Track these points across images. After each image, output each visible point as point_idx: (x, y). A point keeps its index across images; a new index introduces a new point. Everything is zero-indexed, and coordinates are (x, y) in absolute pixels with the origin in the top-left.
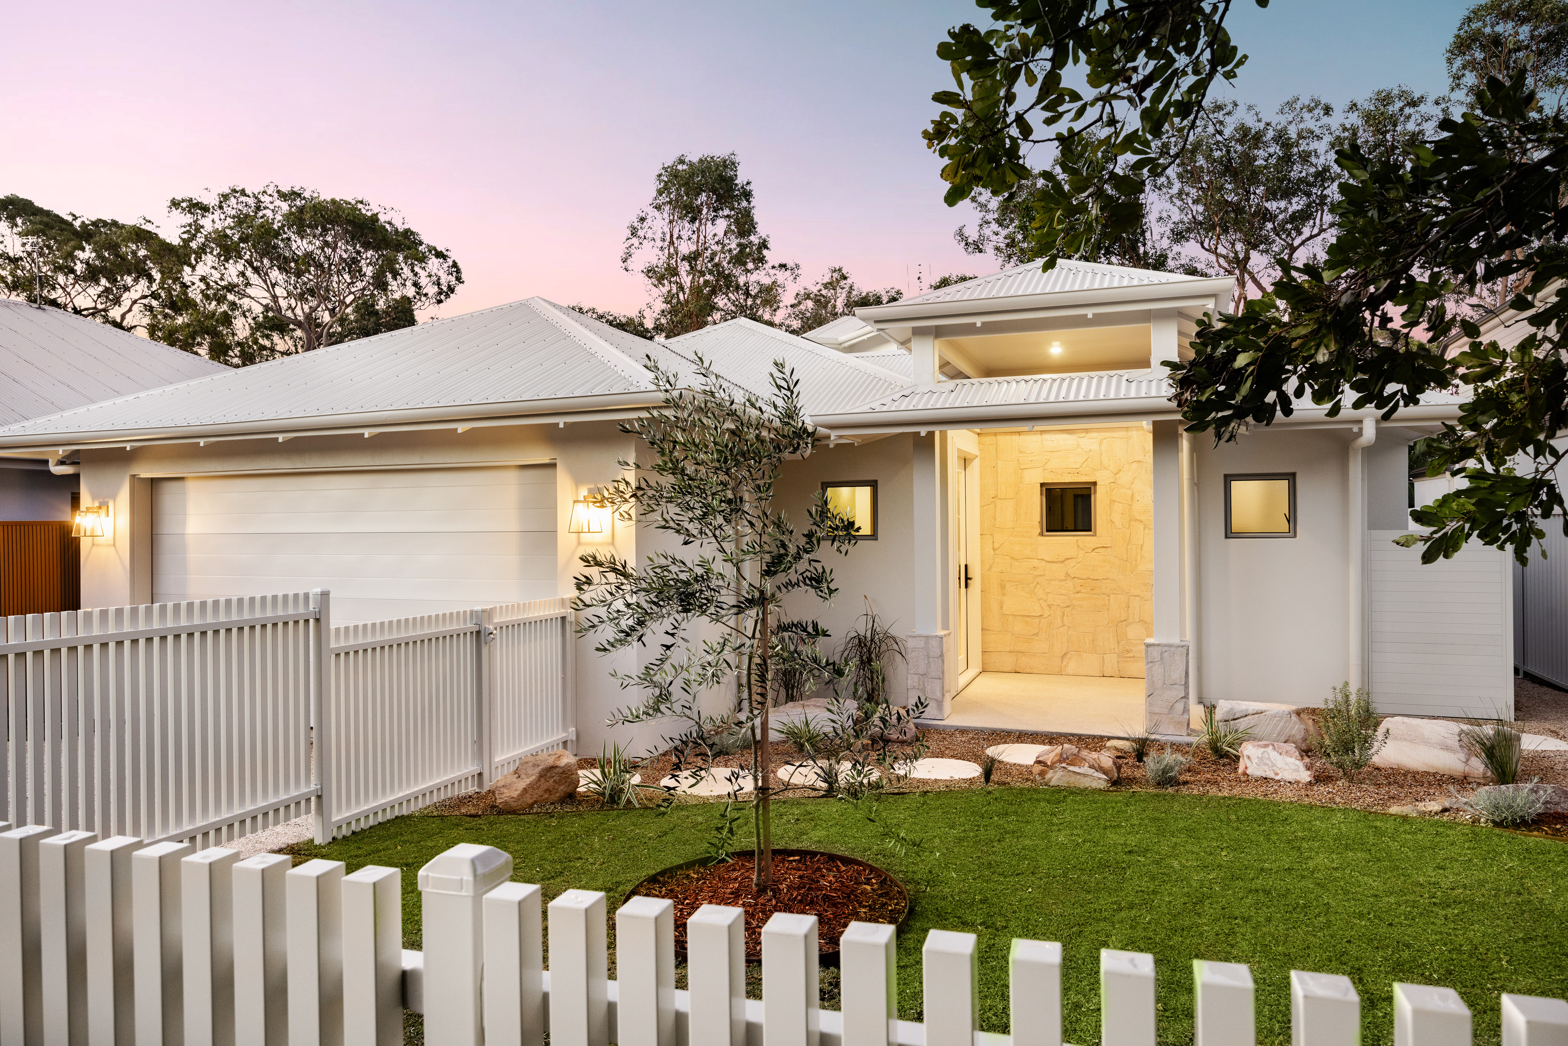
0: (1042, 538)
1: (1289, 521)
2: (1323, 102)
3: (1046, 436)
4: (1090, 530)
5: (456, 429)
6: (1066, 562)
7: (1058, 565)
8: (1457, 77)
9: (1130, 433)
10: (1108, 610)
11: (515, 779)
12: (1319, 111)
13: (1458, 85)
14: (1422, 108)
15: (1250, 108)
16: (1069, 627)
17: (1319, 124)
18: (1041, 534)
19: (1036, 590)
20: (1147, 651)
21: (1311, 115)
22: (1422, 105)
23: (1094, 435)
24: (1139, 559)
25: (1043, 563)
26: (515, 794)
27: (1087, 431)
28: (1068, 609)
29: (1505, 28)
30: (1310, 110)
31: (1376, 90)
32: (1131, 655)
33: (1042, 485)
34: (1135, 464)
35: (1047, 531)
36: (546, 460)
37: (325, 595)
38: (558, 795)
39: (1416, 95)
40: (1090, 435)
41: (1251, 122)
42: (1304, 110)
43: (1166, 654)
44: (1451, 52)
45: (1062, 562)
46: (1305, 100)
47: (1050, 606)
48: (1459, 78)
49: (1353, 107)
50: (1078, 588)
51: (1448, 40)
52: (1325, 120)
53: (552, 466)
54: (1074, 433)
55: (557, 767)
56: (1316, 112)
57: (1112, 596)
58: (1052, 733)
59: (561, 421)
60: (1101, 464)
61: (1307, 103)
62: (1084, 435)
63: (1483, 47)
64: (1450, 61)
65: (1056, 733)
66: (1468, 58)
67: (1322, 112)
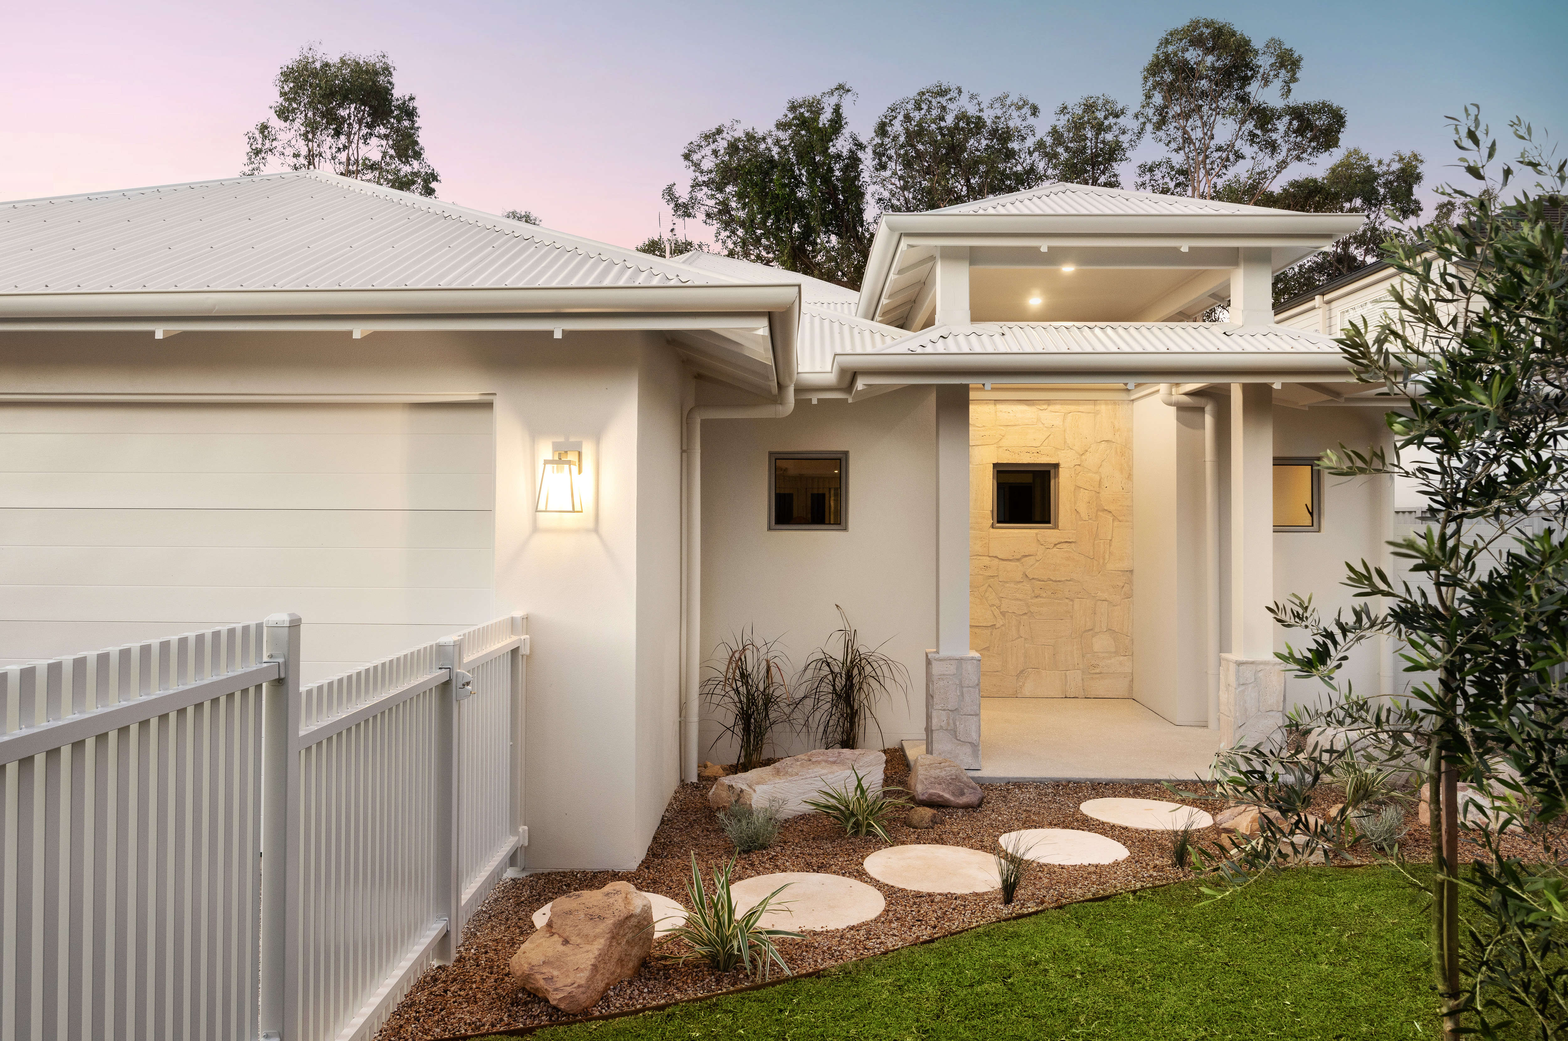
0: (994, 530)
1: (1311, 514)
2: (1031, 102)
3: (1001, 407)
4: (1049, 522)
5: (351, 333)
6: (1024, 560)
7: (1013, 563)
8: (1148, 97)
9: (1098, 408)
10: (1072, 617)
11: (561, 948)
12: (1026, 110)
13: (1148, 104)
14: (1122, 120)
15: (972, 97)
16: (1025, 639)
17: (1024, 124)
18: (993, 526)
19: (987, 594)
20: (1238, 671)
21: (1018, 113)
22: (1122, 117)
23: (1057, 407)
24: (1107, 556)
25: (996, 560)
26: (582, 978)
27: (1048, 402)
28: (1025, 617)
29: (1192, 55)
30: (1019, 108)
31: (1086, 96)
32: (1098, 671)
33: (995, 465)
34: (1104, 445)
35: (999, 522)
36: (472, 395)
37: (295, 625)
38: (631, 965)
39: (1119, 107)
40: (1052, 408)
41: (972, 110)
42: (1013, 107)
43: (1260, 674)
44: (1148, 70)
45: (1018, 560)
46: (1014, 98)
47: (1003, 614)
48: (1150, 97)
49: (1064, 110)
50: (1037, 592)
51: (1147, 59)
52: (1031, 120)
53: (488, 406)
54: (1033, 405)
55: (631, 916)
56: (1024, 111)
57: (1076, 600)
58: (1132, 781)
59: (558, 329)
60: (1065, 442)
61: (1015, 101)
62: (1045, 407)
63: (1172, 71)
64: (1146, 79)
65: (1137, 781)
66: (1158, 79)
67: (1029, 113)
